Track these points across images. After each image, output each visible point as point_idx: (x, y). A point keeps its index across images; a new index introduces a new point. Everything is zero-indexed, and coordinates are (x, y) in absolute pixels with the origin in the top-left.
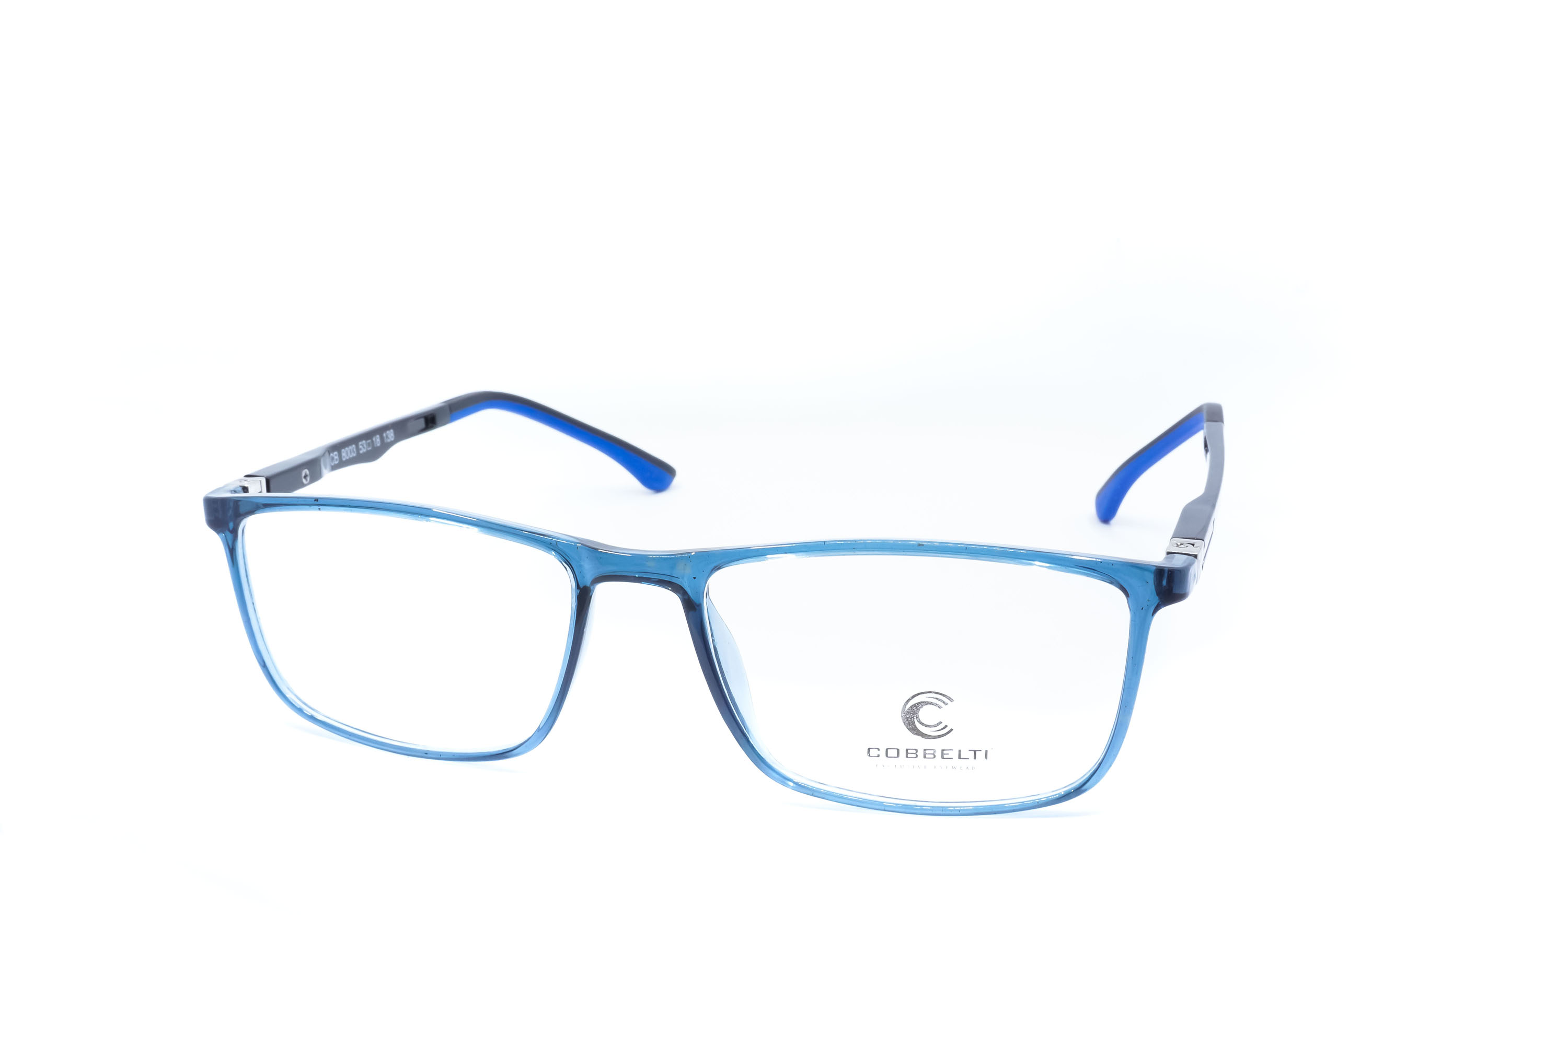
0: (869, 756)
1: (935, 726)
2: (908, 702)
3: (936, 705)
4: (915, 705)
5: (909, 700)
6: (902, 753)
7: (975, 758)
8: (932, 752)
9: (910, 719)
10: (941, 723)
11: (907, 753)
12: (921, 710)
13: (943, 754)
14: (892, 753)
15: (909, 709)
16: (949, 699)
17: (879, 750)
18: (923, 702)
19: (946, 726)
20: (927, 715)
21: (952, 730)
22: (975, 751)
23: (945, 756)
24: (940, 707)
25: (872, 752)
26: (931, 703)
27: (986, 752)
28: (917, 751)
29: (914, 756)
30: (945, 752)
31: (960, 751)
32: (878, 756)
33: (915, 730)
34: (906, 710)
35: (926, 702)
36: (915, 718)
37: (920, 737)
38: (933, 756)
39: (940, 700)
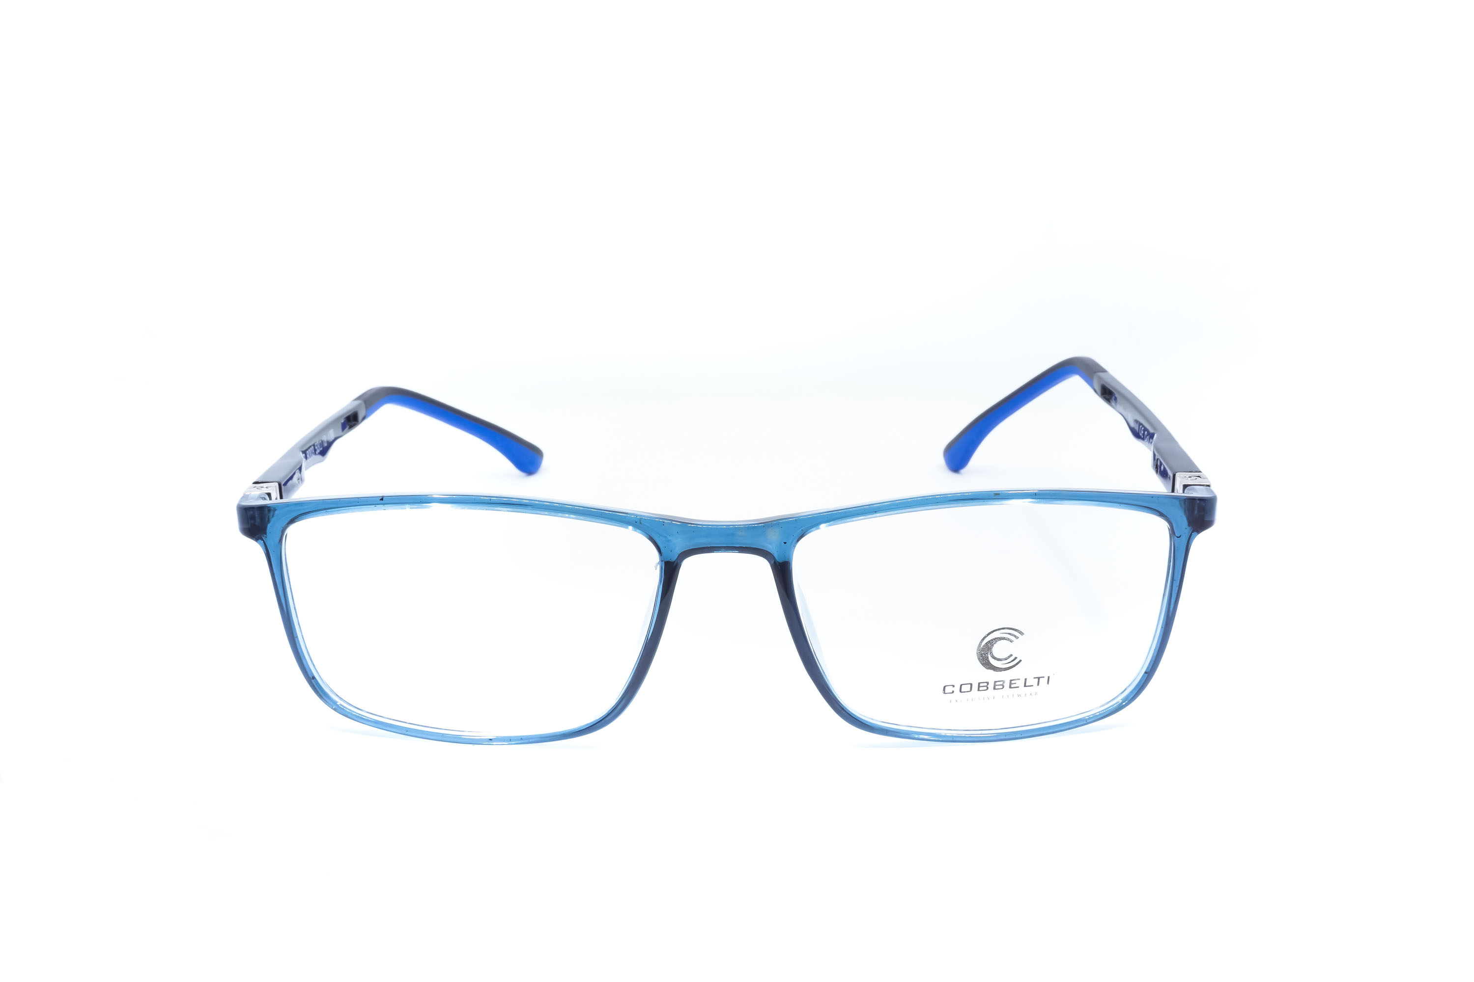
0: (945, 693)
1: (1006, 659)
2: (983, 639)
3: (1008, 639)
4: (989, 641)
5: (985, 637)
6: (975, 687)
7: (1038, 684)
8: (1001, 683)
9: (985, 656)
10: (1011, 655)
11: (979, 686)
12: (995, 645)
13: (1011, 684)
14: (966, 688)
15: (984, 646)
16: (1021, 633)
17: (953, 686)
18: (997, 638)
19: (1016, 658)
20: (999, 650)
21: (1021, 661)
22: (1039, 678)
23: (1012, 686)
24: (1011, 641)
25: (948, 690)
26: (1004, 639)
27: (1049, 677)
28: (988, 683)
29: (985, 688)
30: (1013, 682)
31: (1026, 679)
32: (953, 692)
33: (988, 665)
34: (982, 646)
35: (999, 638)
36: (989, 653)
37: (992, 671)
38: (1002, 687)
39: (1010, 634)
